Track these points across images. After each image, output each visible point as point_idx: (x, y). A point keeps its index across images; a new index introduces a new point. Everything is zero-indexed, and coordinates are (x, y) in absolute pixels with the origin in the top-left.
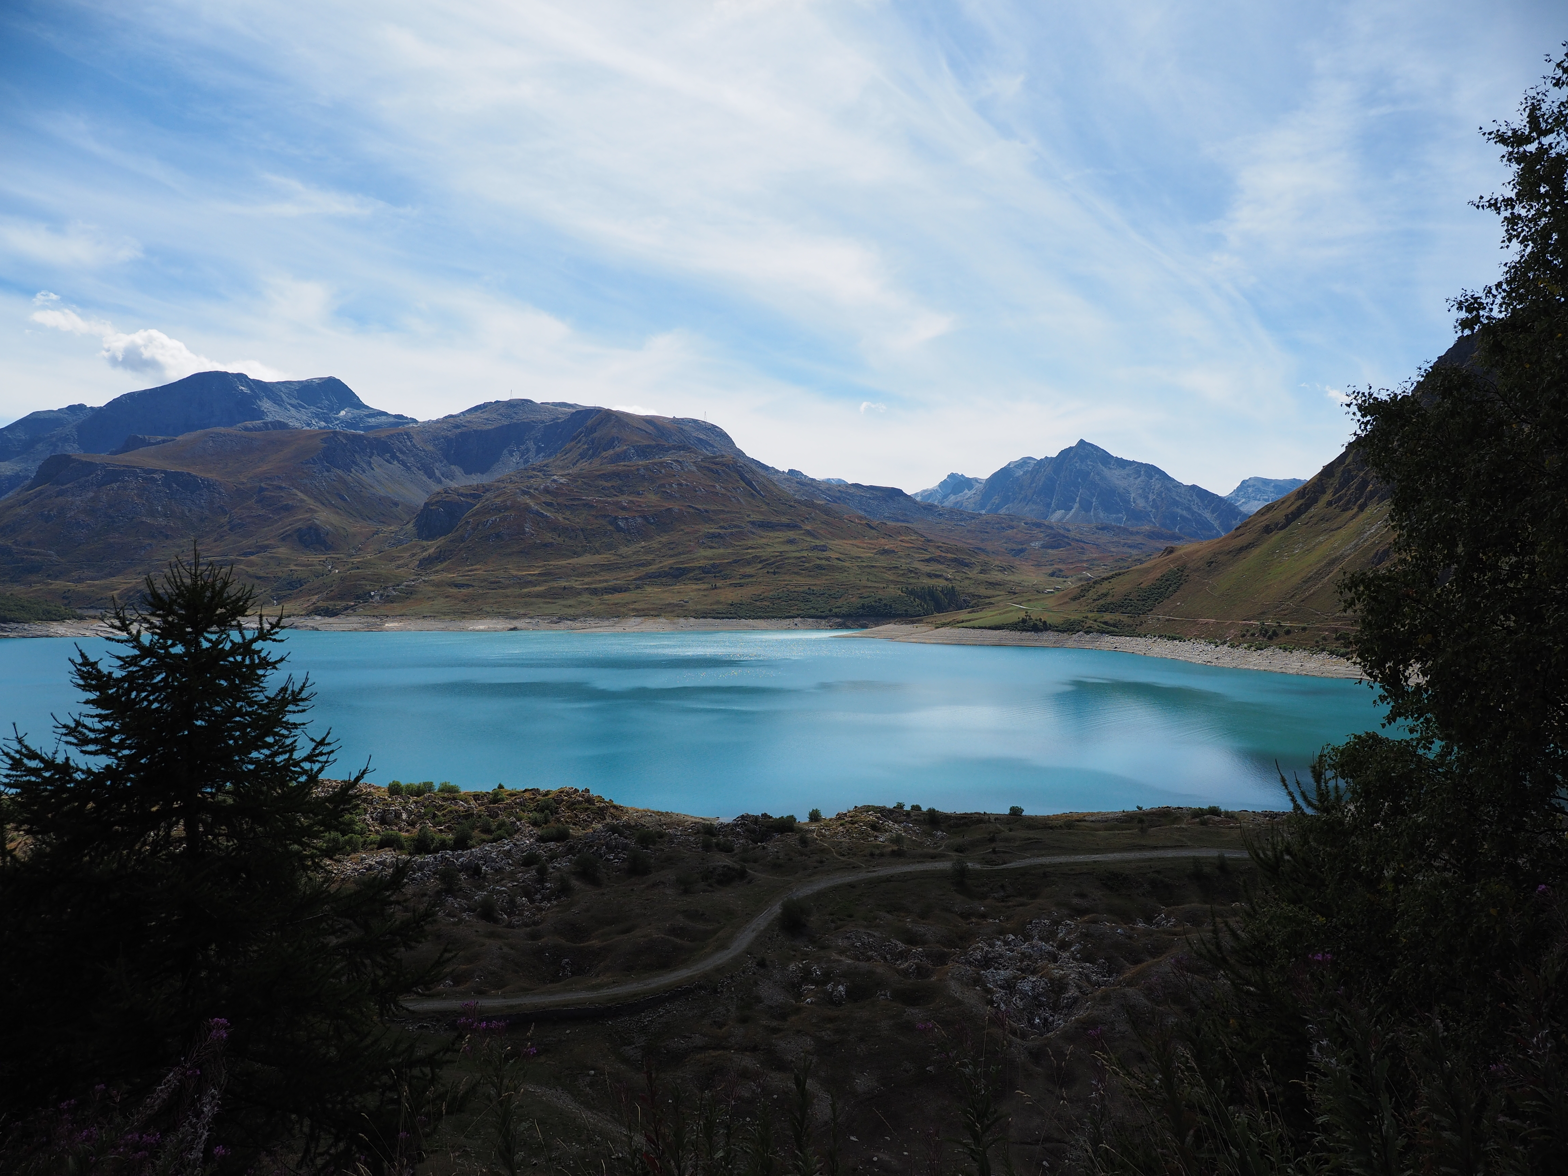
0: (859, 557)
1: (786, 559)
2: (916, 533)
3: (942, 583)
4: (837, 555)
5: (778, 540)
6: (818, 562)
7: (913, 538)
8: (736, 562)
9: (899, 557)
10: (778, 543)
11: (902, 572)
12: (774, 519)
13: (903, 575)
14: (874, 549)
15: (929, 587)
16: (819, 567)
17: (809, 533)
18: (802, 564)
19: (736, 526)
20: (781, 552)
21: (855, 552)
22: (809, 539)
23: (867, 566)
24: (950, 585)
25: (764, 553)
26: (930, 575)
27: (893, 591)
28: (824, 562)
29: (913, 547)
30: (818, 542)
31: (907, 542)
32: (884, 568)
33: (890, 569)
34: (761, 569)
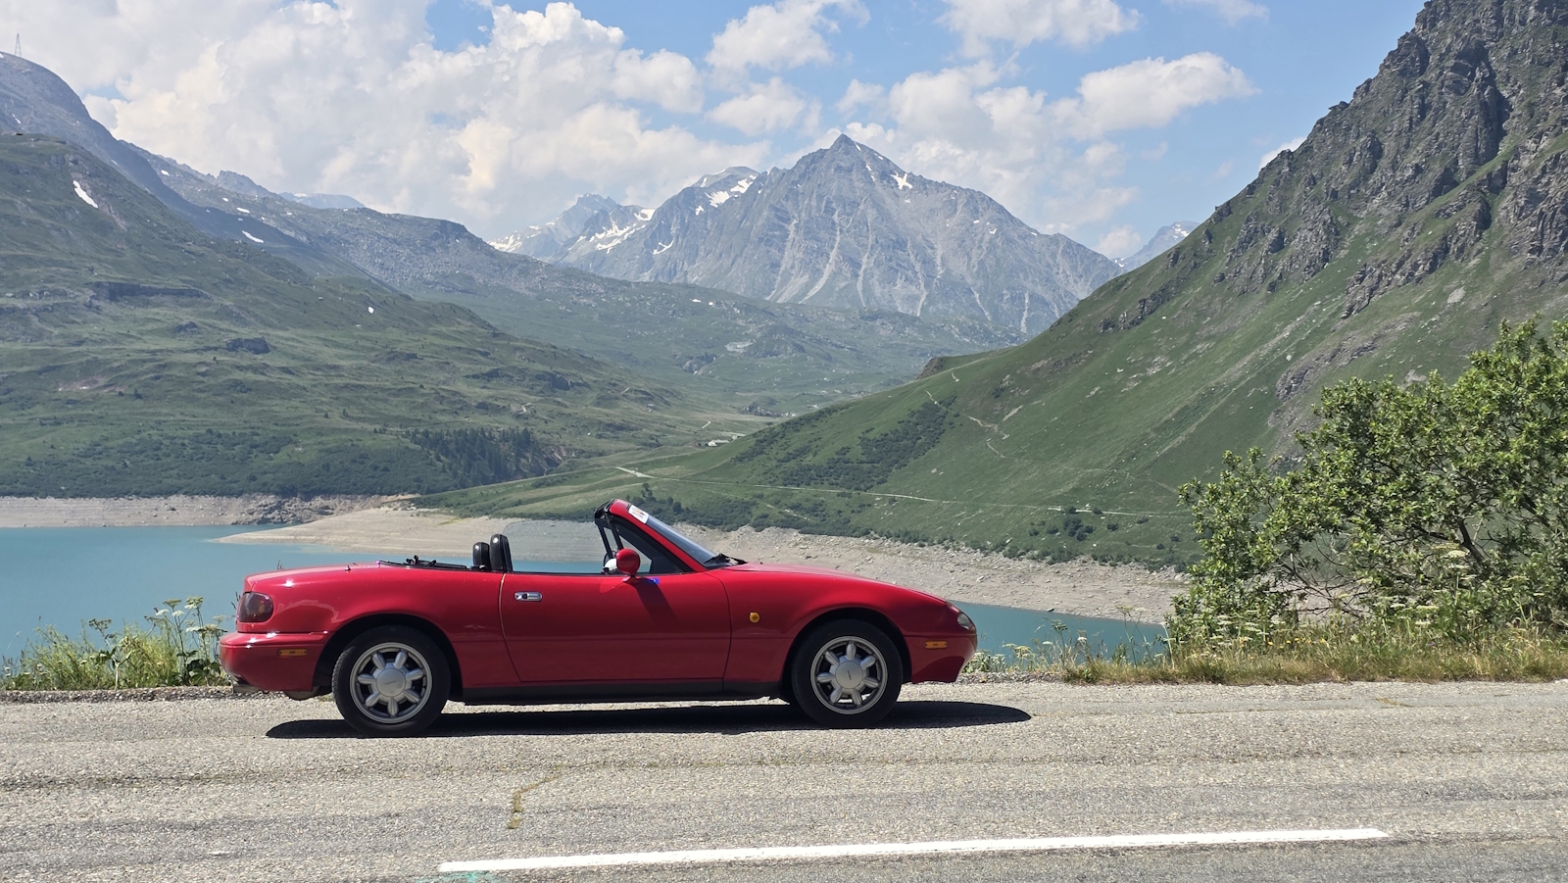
0: (335, 367)
1: (165, 366)
2: (473, 317)
3: (503, 424)
4: (283, 362)
5: (150, 326)
6: (238, 375)
7: (462, 328)
8: (48, 369)
9: (425, 369)
10: (151, 332)
11: (421, 400)
12: (145, 281)
13: (423, 405)
14: (373, 349)
15: (473, 430)
16: (238, 385)
17: (225, 313)
18: (200, 378)
19: (54, 293)
20: (154, 352)
21: (328, 355)
22: (224, 325)
23: (346, 386)
24: (522, 428)
25: (116, 355)
26: (483, 407)
27: (392, 439)
28: (250, 376)
29: (460, 348)
30: (245, 333)
31: (449, 337)
32: (383, 390)
33: (398, 393)
34: (106, 386)
